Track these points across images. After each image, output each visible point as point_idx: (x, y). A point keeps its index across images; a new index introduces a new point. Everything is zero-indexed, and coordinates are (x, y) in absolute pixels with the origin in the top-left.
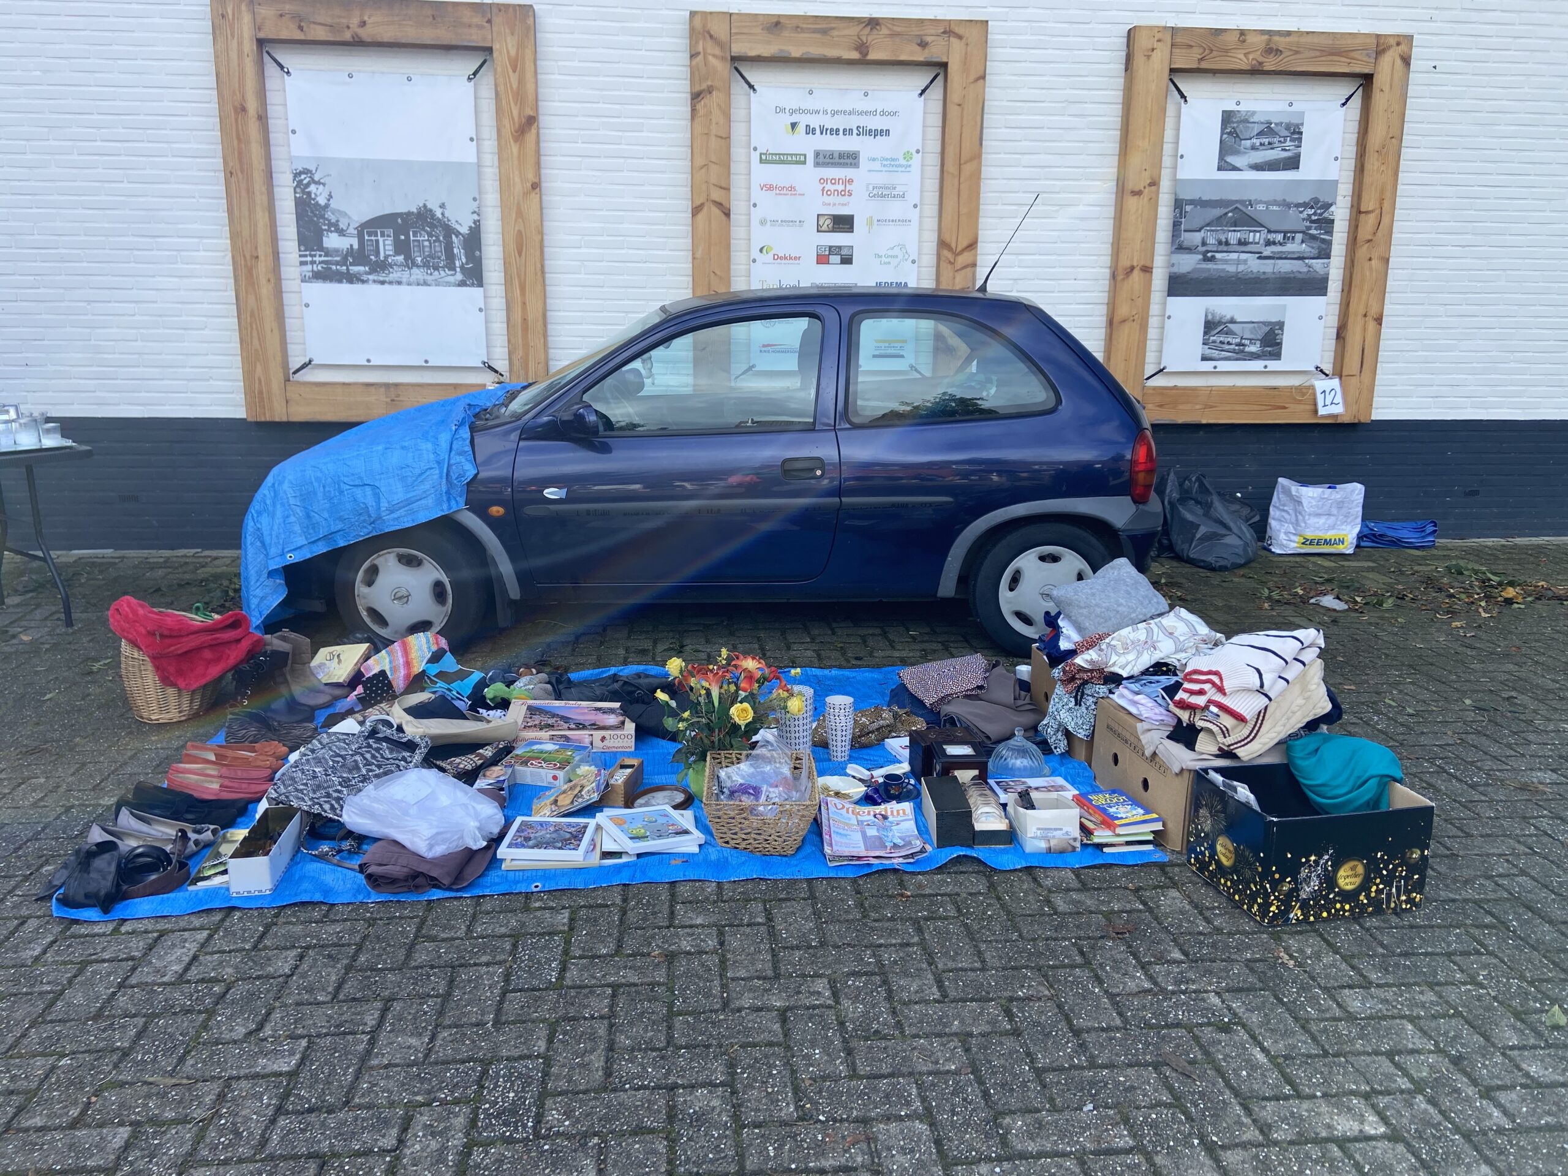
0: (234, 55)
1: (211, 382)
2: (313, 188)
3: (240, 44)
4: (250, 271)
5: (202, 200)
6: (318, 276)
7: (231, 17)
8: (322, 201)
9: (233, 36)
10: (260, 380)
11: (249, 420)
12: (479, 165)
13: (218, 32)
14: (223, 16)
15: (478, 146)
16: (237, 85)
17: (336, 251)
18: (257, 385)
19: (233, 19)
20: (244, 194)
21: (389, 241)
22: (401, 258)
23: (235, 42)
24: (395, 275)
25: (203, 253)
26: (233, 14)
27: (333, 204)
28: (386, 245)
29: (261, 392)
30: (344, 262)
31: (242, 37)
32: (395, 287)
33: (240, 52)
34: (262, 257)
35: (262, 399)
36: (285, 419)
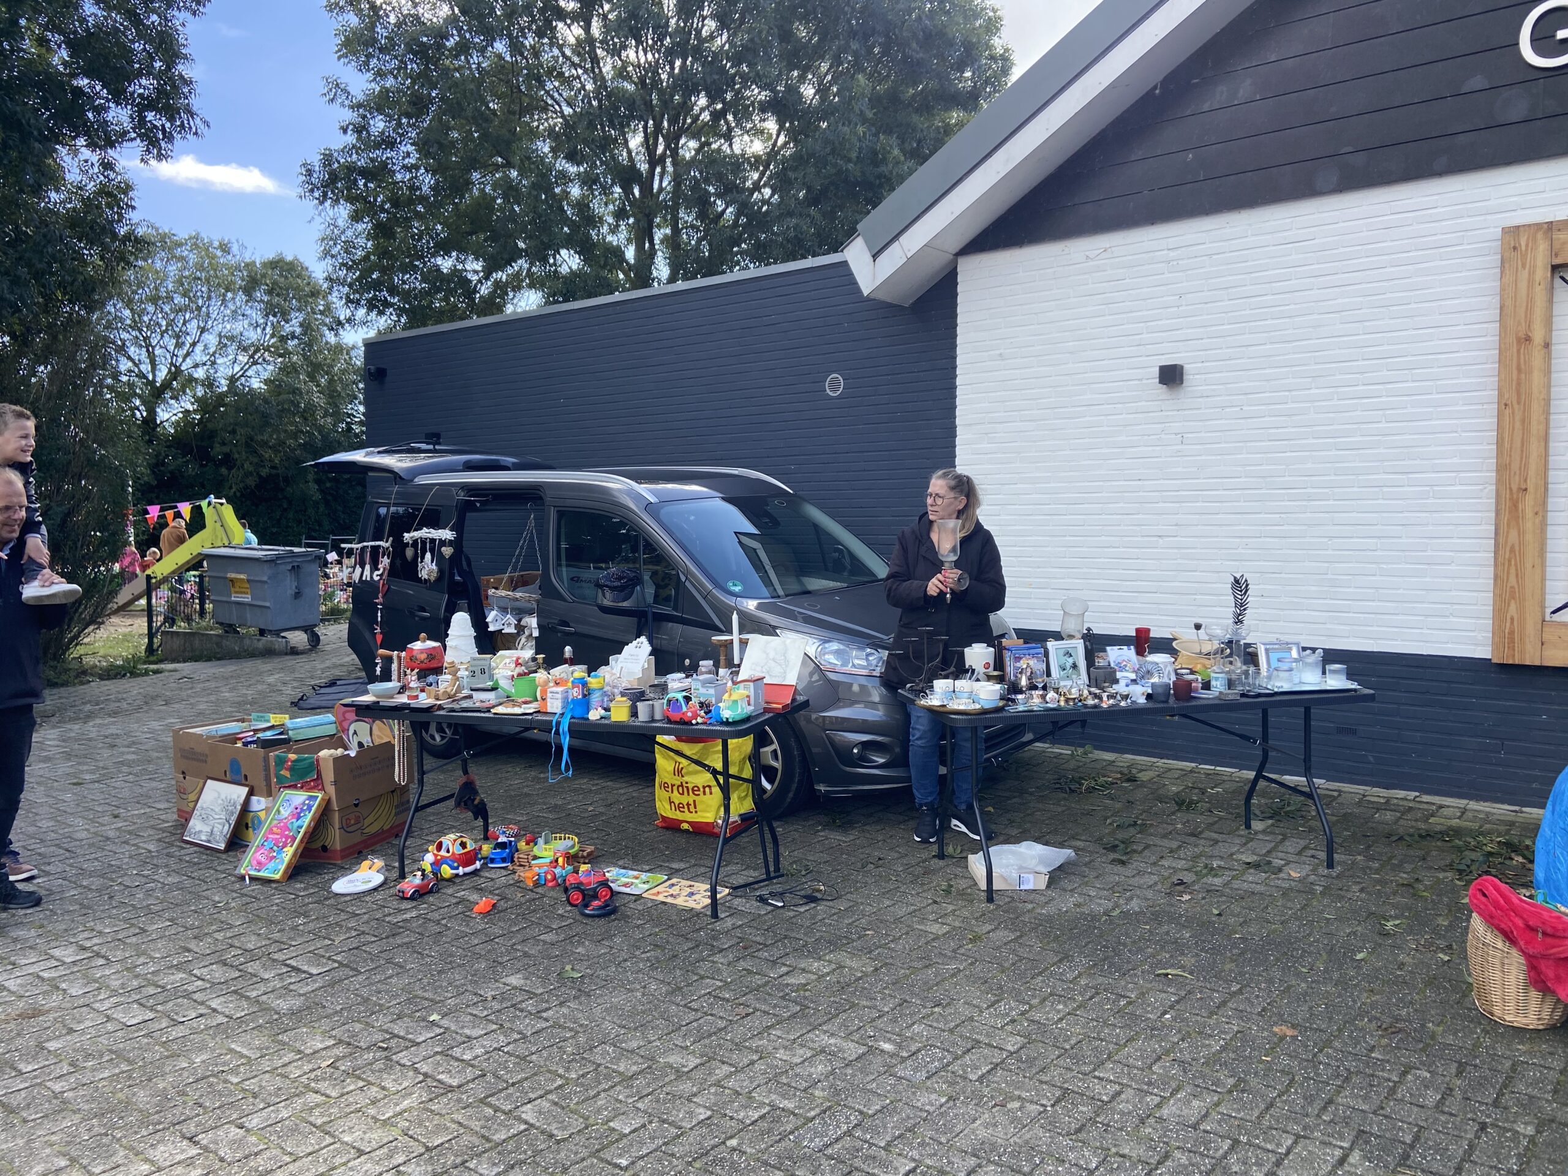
0: (1523, 286)
1: (1452, 619)
3: (1532, 273)
4: (1515, 505)
5: (1464, 434)
7: (1523, 248)
9: (1524, 266)
10: (1512, 619)
11: (1495, 661)
13: (1507, 265)
14: (1515, 248)
16: (1523, 316)
18: (1508, 625)
19: (1526, 250)
20: (1518, 425)
23: (1525, 273)
25: (1459, 487)
26: (1527, 245)
29: (1512, 633)
31: (1535, 266)
33: (1531, 282)
34: (1531, 489)
35: (1512, 640)
36: (1537, 663)
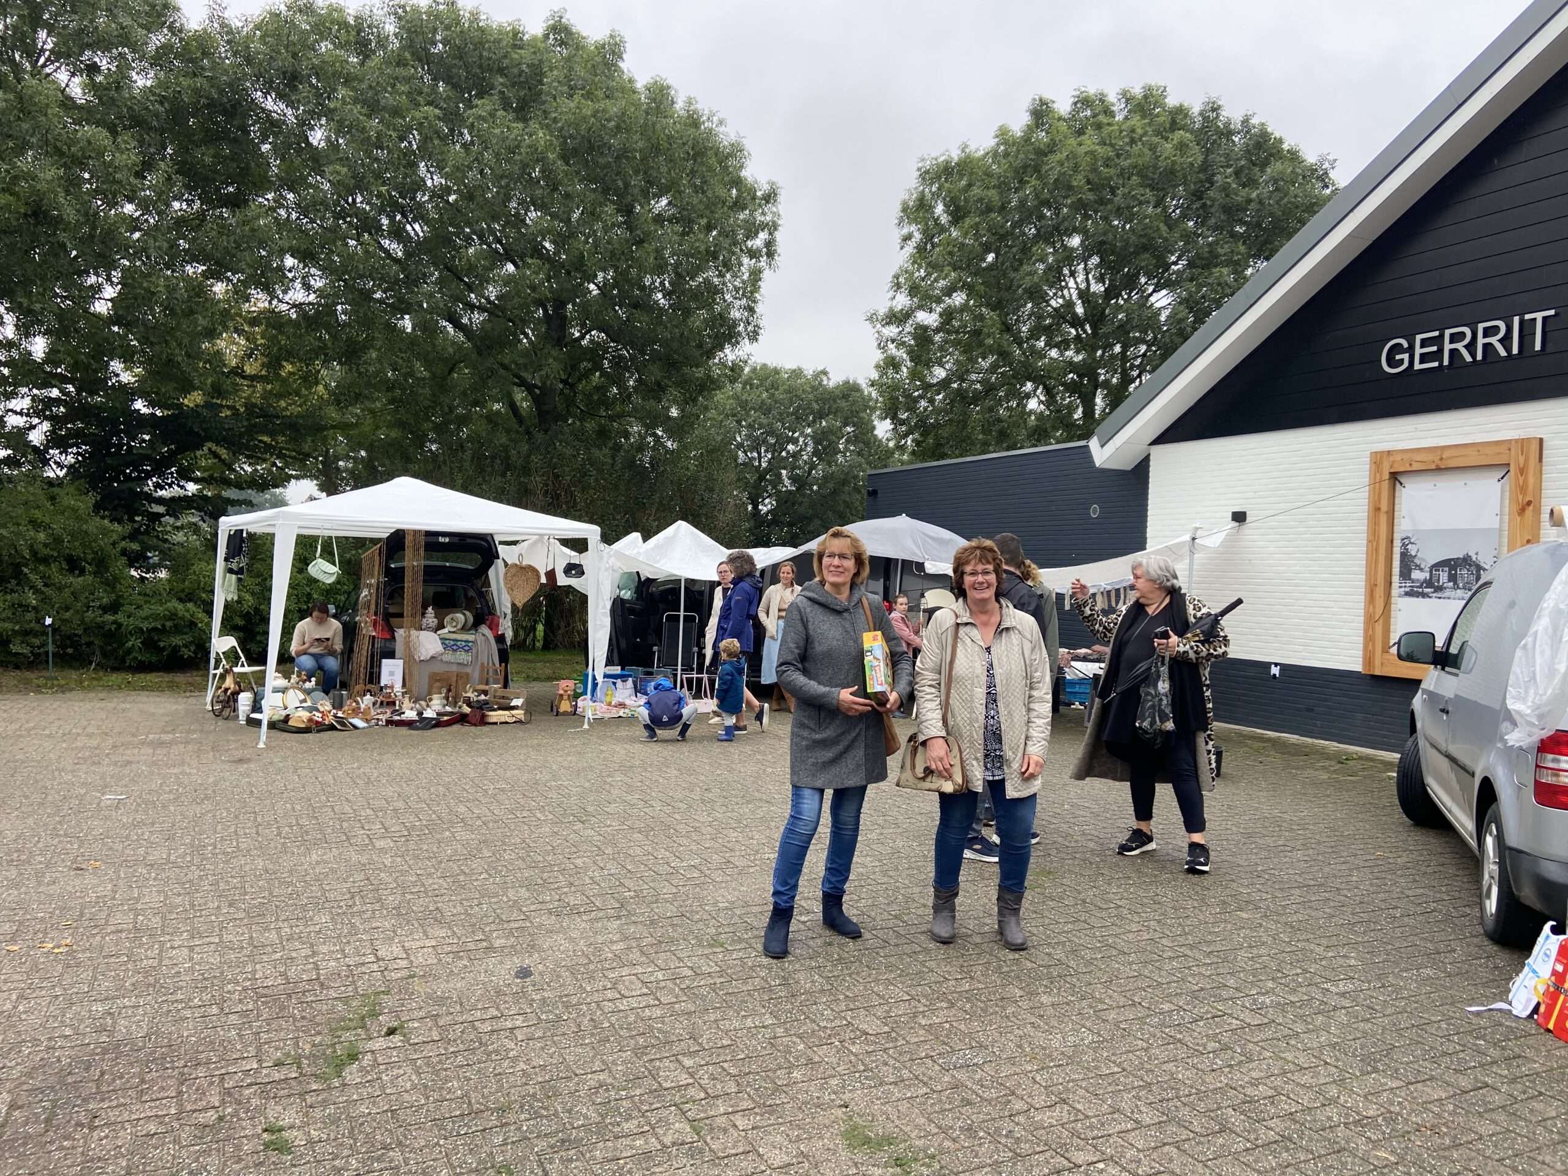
1: (1350, 651)
2: (1409, 547)
3: (1381, 475)
4: (1372, 592)
6: (1407, 594)
7: (1378, 463)
8: (1413, 553)
9: (1378, 472)
10: (1371, 650)
11: (1363, 673)
12: (1501, 530)
13: (1371, 471)
14: (1375, 463)
15: (1501, 519)
16: (1377, 497)
17: (1418, 580)
18: (1369, 653)
20: (1374, 551)
21: (1446, 574)
22: (1451, 584)
23: (1379, 475)
24: (1447, 593)
26: (1380, 462)
27: (1419, 555)
28: (1444, 576)
29: (1371, 658)
30: (1420, 587)
31: (1383, 472)
32: (1447, 600)
33: (1381, 480)
35: (1371, 662)
